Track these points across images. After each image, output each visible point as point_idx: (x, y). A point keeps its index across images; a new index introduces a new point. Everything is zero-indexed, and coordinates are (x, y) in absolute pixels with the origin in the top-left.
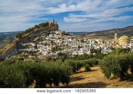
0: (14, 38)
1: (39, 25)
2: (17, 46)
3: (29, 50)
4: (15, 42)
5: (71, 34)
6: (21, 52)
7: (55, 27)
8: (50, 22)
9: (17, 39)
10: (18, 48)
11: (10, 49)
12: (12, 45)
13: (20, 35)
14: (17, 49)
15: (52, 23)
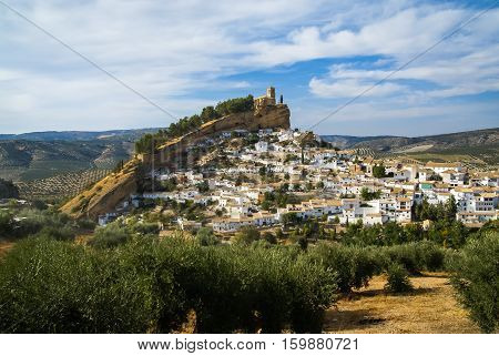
0: (129, 152)
1: (219, 106)
2: (137, 182)
3: (181, 197)
4: (131, 167)
5: (335, 145)
6: (152, 204)
7: (278, 115)
8: (258, 97)
9: (140, 157)
10: (141, 190)
11: (116, 189)
12: (123, 176)
13: (149, 142)
14: (138, 191)
15: (266, 100)
